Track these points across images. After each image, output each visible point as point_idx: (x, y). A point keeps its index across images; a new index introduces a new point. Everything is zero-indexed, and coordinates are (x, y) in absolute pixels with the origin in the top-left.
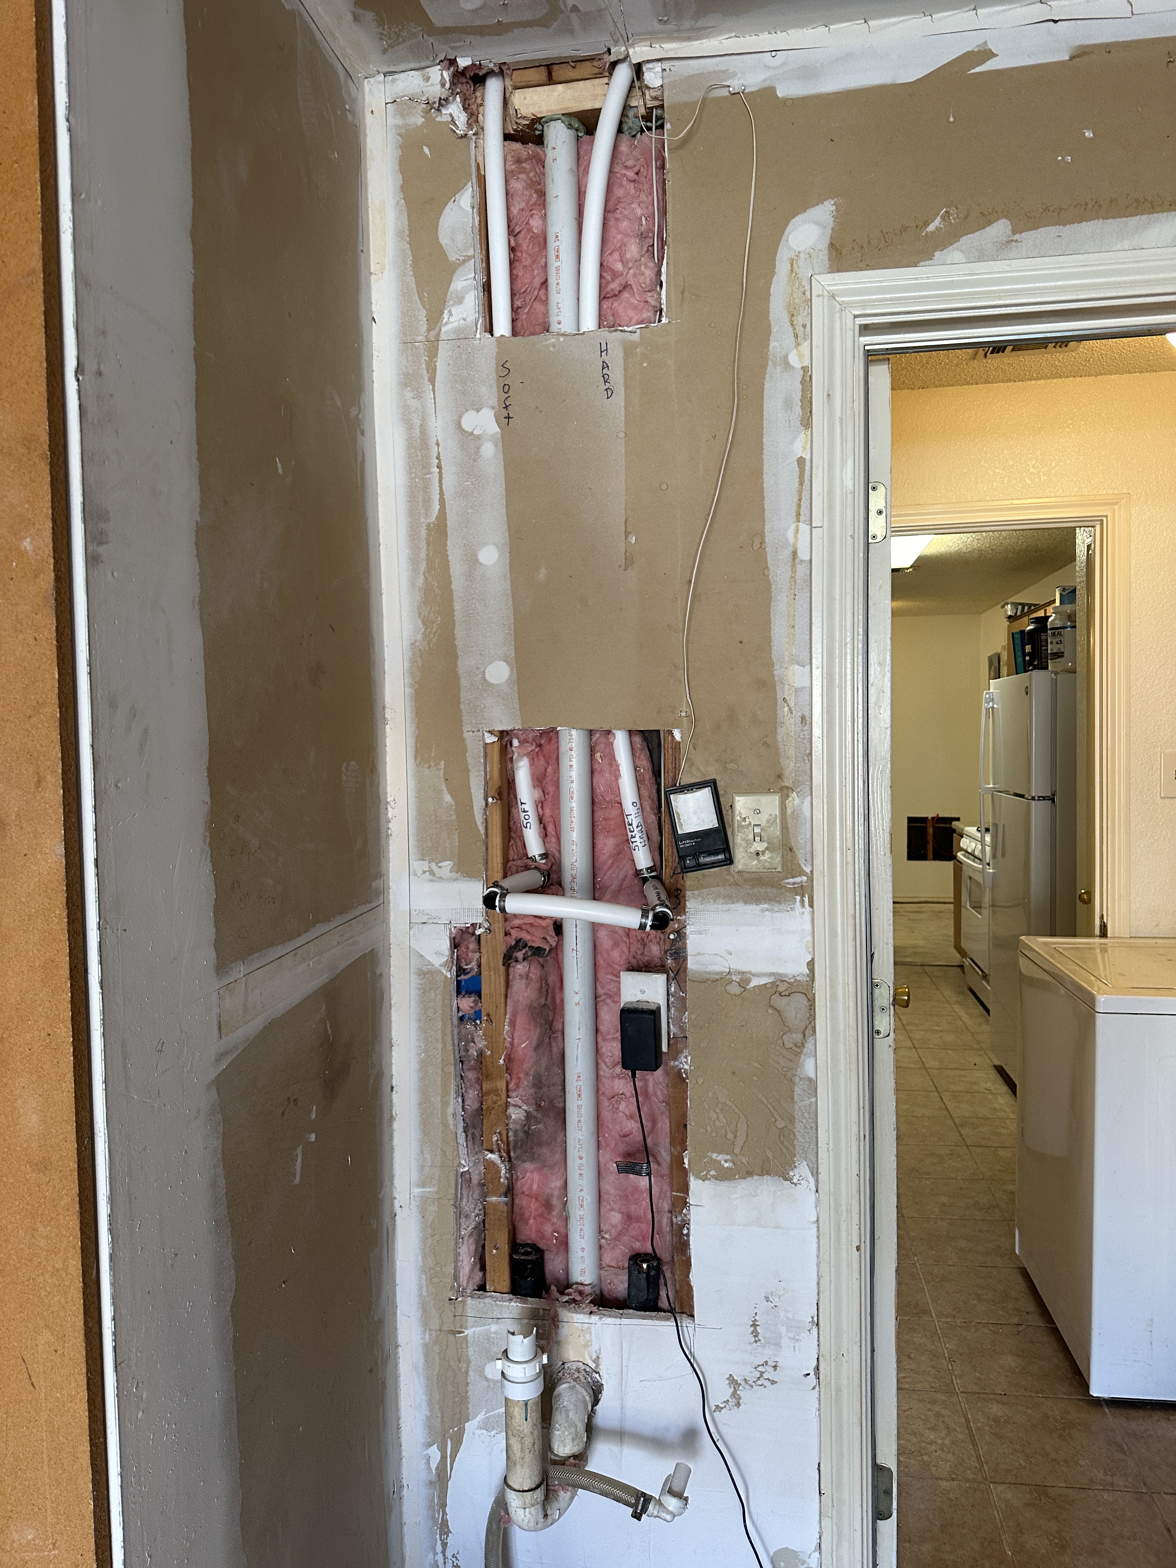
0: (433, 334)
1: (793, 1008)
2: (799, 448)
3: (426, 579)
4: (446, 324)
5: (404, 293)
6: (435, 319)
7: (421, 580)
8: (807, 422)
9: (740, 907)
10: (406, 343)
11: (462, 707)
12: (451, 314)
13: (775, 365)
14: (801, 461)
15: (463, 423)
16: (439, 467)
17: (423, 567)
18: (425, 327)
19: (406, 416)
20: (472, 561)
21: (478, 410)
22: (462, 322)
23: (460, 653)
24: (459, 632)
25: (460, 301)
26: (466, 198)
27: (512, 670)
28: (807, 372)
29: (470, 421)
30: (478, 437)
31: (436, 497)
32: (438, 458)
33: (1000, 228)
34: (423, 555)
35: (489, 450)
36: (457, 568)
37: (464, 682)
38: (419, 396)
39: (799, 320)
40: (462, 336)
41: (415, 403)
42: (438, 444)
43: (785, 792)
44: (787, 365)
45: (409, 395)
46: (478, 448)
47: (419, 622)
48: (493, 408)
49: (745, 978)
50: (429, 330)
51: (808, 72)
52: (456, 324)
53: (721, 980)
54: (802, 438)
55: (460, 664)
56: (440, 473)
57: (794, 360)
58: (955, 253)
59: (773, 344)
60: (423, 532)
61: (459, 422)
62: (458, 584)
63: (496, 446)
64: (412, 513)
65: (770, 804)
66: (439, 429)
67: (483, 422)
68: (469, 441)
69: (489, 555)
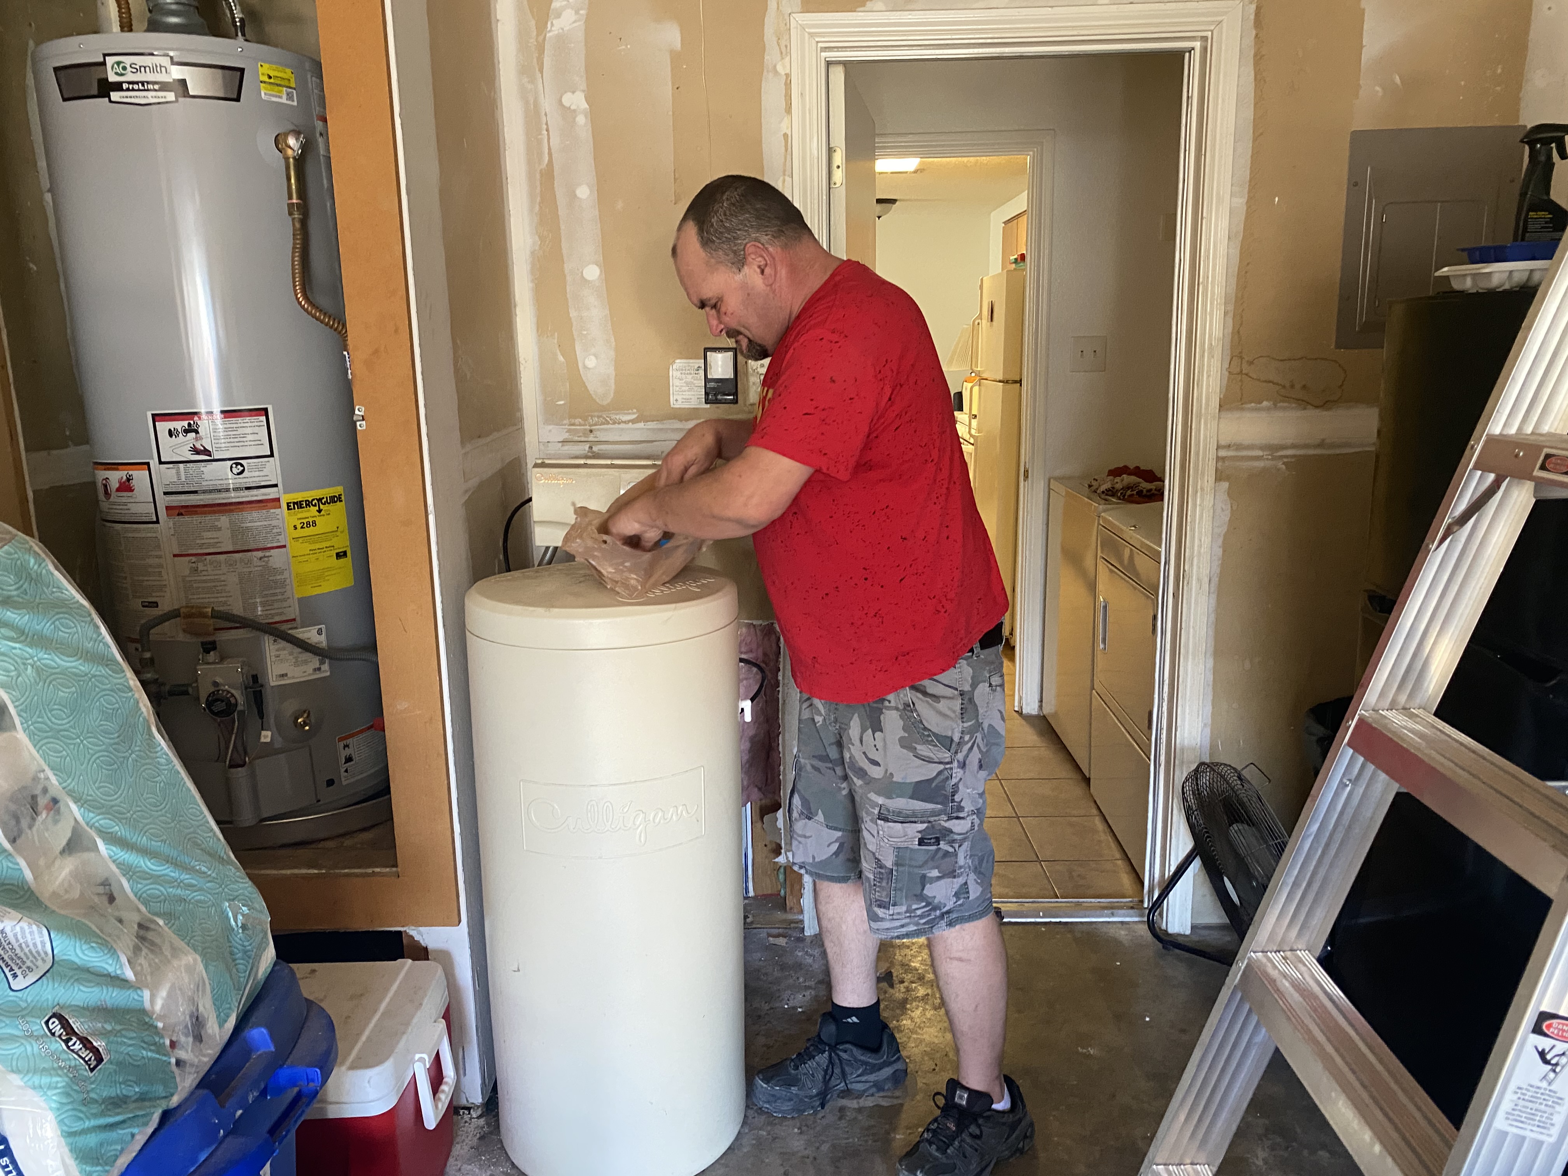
0: (541, 38)
2: (784, 127)
3: (541, 207)
4: (550, 31)
5: (520, 7)
6: (542, 27)
7: (537, 208)
8: (789, 110)
10: (522, 43)
11: (568, 296)
12: (552, 25)
13: (768, 71)
14: (785, 136)
15: (563, 100)
16: (547, 130)
17: (538, 199)
18: (535, 33)
19: (524, 94)
20: (573, 196)
21: (573, 92)
22: (561, 31)
23: (565, 259)
24: (564, 245)
25: (559, 16)
27: (601, 271)
28: (788, 76)
29: (568, 100)
30: (574, 111)
31: (546, 151)
32: (547, 124)
34: (538, 190)
35: (581, 120)
36: (562, 199)
37: (569, 279)
38: (532, 81)
39: (783, 43)
40: (561, 40)
41: (529, 86)
42: (546, 115)
44: (776, 72)
45: (525, 80)
46: (574, 118)
47: (537, 238)
48: (584, 91)
50: (538, 35)
52: (556, 32)
54: (786, 120)
55: (565, 265)
56: (548, 135)
57: (779, 68)
58: (879, 4)
59: (766, 57)
60: (538, 176)
61: (561, 101)
62: (562, 212)
63: (586, 118)
64: (530, 162)
66: (547, 104)
67: (577, 100)
68: (568, 113)
69: (583, 192)
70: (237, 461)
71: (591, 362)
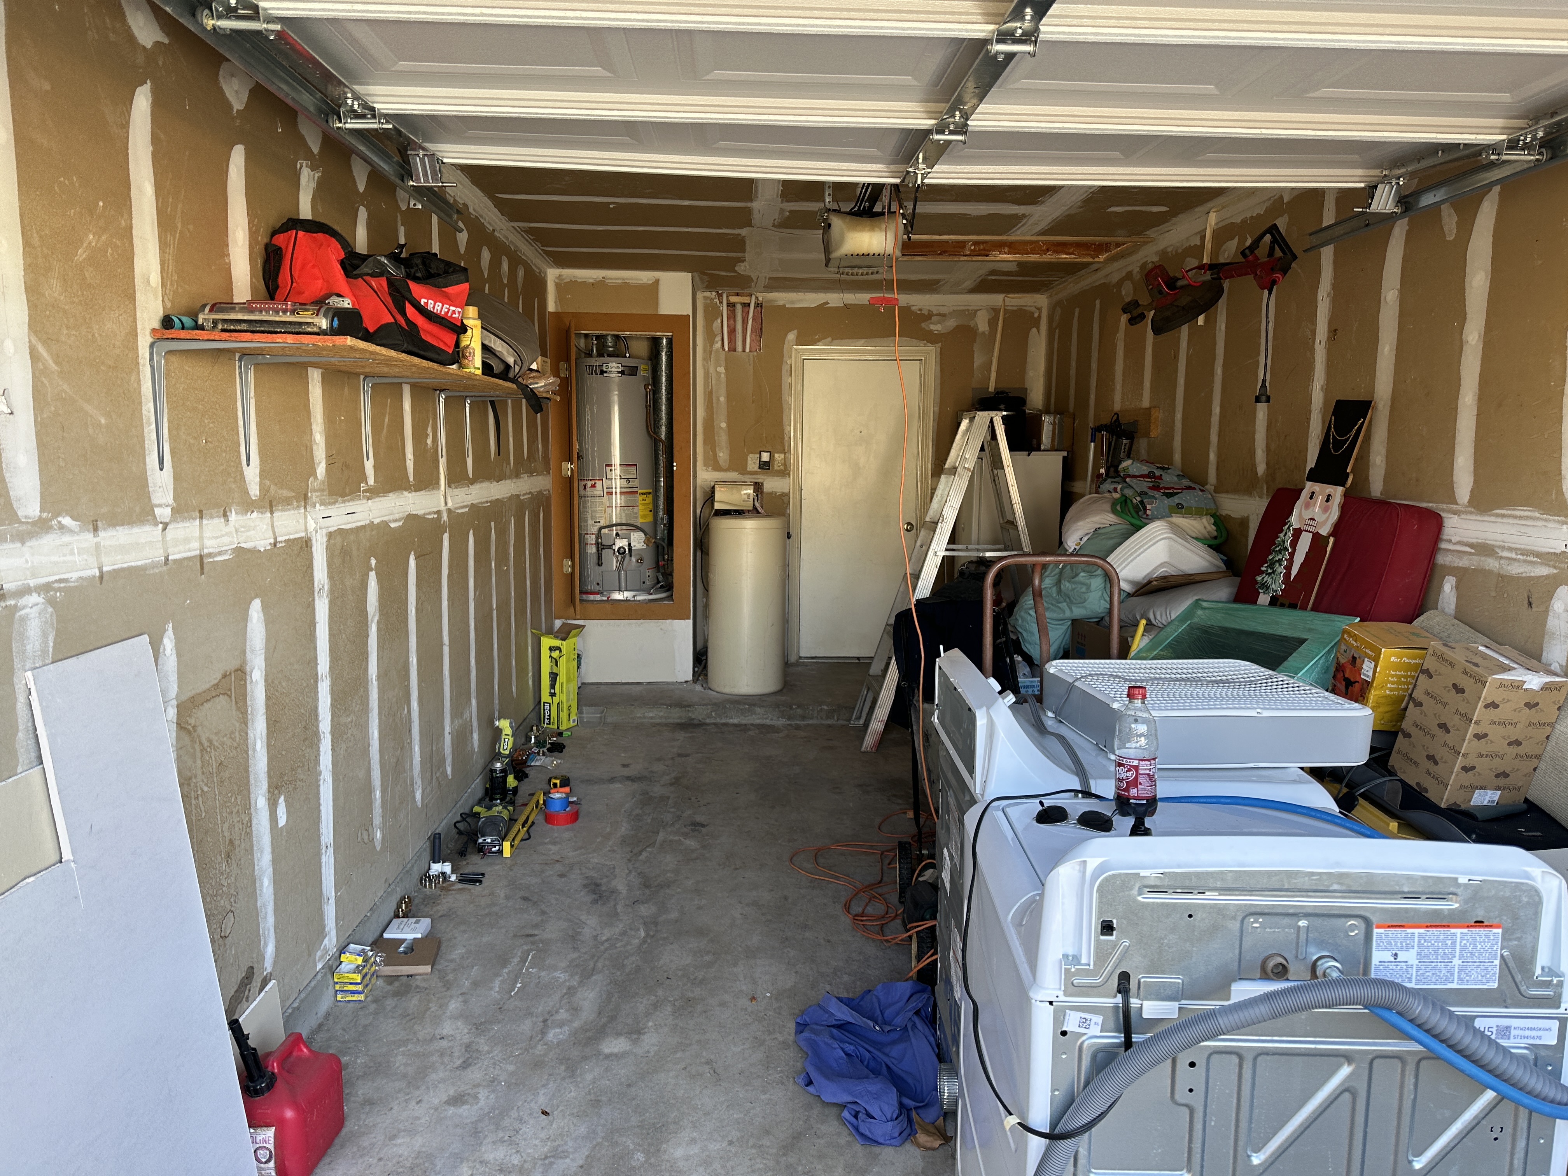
0: (711, 350)
1: (785, 499)
2: (789, 380)
3: (707, 403)
4: (714, 348)
5: (704, 340)
6: (711, 346)
8: (791, 375)
9: (776, 478)
10: (705, 351)
11: (715, 433)
12: (715, 346)
13: (785, 364)
14: (790, 383)
16: (712, 379)
17: (707, 400)
18: (709, 349)
19: (704, 366)
20: (718, 400)
21: (720, 367)
22: (717, 347)
23: (715, 420)
24: (714, 416)
25: (717, 343)
26: (719, 321)
27: (726, 424)
28: (791, 364)
29: (719, 369)
30: (720, 373)
31: (710, 385)
32: (712, 376)
33: (829, 339)
34: (707, 398)
35: (723, 376)
36: (714, 401)
37: (716, 427)
38: (707, 362)
39: (789, 354)
40: (717, 350)
41: (706, 364)
42: (712, 373)
43: (785, 453)
44: (787, 365)
45: (705, 362)
46: (720, 375)
47: (706, 413)
48: (724, 367)
49: (776, 493)
51: (793, 302)
53: (771, 493)
54: (790, 378)
55: (715, 423)
57: (789, 362)
58: (820, 343)
59: (784, 359)
60: (707, 393)
61: (716, 370)
62: (715, 405)
64: (705, 389)
65: (782, 456)
66: (712, 370)
67: (722, 370)
68: (718, 373)
69: (722, 399)
70: (628, 479)
71: (721, 454)
